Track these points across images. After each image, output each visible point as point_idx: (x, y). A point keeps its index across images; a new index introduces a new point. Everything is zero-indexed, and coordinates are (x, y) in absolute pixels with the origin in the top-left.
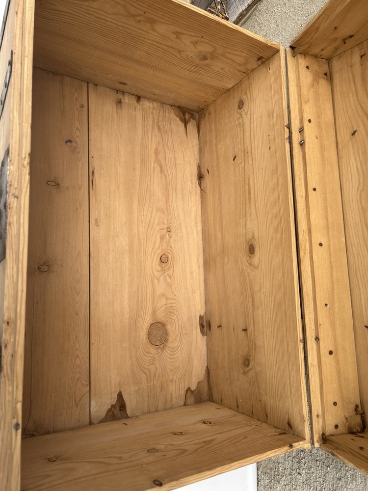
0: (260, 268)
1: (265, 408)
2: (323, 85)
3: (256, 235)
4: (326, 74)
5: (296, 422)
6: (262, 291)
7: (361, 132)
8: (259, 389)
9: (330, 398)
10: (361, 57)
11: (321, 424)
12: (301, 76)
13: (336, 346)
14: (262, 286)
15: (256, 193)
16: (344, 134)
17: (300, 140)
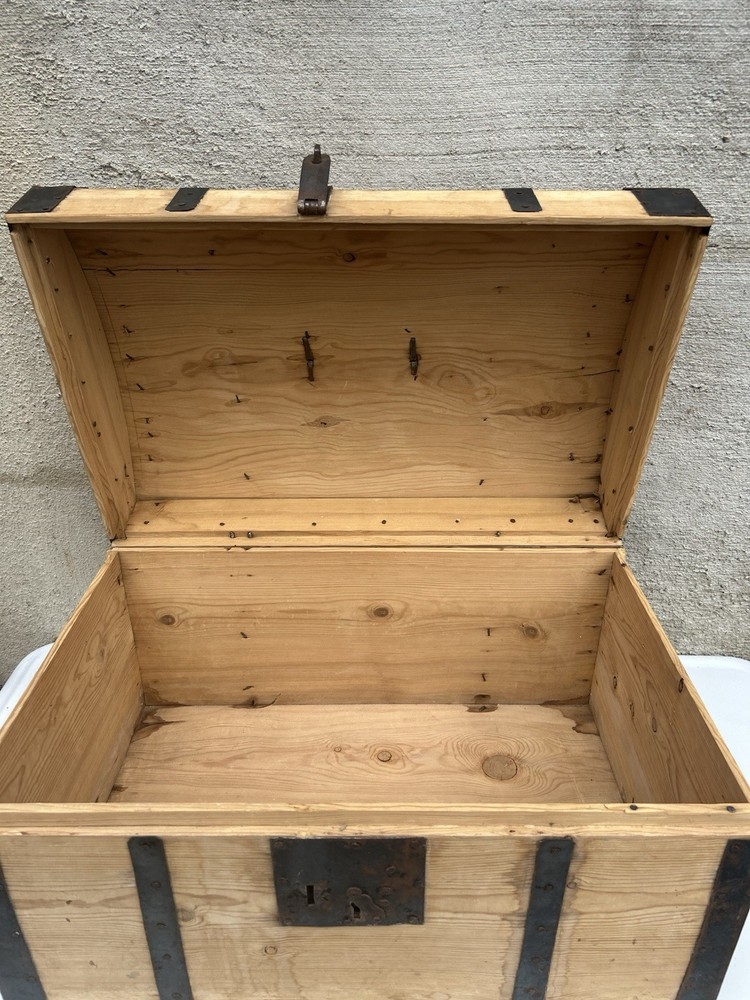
0: (408, 601)
1: (587, 607)
2: (169, 507)
3: (363, 604)
4: (157, 504)
5: (598, 563)
6: (438, 599)
7: (247, 469)
8: (564, 615)
9: (564, 525)
10: (151, 460)
11: (595, 538)
12: (158, 531)
13: (505, 516)
14: (432, 599)
15: (305, 601)
16: (246, 488)
17: (246, 538)
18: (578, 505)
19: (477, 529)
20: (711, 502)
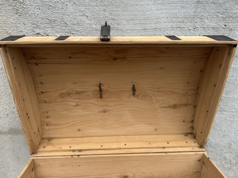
0: (135, 173)
1: (195, 173)
2: (53, 141)
3: (119, 175)
4: (49, 140)
5: (198, 157)
6: (145, 172)
7: (80, 127)
8: (187, 176)
9: (185, 144)
10: (47, 125)
11: (196, 148)
12: (48, 150)
13: (165, 141)
14: (143, 172)
15: (99, 174)
16: (79, 134)
17: (78, 152)
18: (187, 137)
19: (157, 146)
20: (226, 134)
